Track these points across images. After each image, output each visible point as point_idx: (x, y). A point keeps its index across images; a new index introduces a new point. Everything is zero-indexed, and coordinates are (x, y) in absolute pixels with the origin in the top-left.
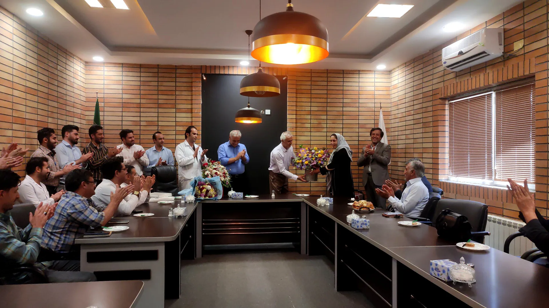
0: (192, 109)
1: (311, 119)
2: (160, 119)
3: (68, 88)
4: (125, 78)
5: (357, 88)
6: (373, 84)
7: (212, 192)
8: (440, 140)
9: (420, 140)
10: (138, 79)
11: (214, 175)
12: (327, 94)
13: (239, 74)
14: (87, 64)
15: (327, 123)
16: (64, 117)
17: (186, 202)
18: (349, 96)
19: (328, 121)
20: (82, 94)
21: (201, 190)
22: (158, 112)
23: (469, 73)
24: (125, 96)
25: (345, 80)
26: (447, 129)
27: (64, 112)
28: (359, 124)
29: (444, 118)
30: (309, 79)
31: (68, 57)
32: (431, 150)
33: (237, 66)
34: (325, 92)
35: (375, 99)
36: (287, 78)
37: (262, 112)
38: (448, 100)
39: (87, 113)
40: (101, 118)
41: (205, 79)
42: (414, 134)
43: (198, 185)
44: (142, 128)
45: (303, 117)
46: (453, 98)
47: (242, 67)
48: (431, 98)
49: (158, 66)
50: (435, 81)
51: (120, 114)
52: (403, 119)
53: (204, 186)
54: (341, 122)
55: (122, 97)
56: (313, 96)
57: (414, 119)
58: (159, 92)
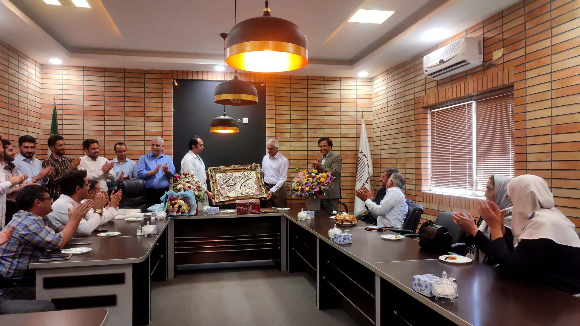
0: (162, 117)
1: (291, 128)
2: (127, 128)
3: (21, 94)
4: (86, 83)
5: (339, 96)
6: (354, 92)
7: (185, 207)
8: (423, 149)
9: (403, 150)
10: (102, 84)
11: (187, 189)
12: (307, 102)
13: (213, 79)
14: (43, 67)
15: (307, 133)
16: (16, 126)
17: (156, 219)
18: (329, 104)
19: (309, 131)
20: (38, 100)
21: (173, 205)
22: (125, 121)
23: (449, 81)
24: (86, 103)
25: (326, 87)
26: (429, 138)
27: (16, 121)
28: (340, 133)
29: (427, 127)
30: (289, 86)
31: (21, 59)
32: (413, 161)
33: (212, 72)
34: (306, 100)
35: (356, 107)
36: (265, 84)
37: (239, 121)
38: (430, 109)
39: (43, 121)
40: (59, 127)
41: (176, 84)
42: (396, 143)
43: (170, 200)
44: (107, 138)
45: (282, 126)
46: (434, 107)
47: (217, 72)
48: (413, 107)
49: (124, 71)
50: (417, 90)
51: (82, 123)
52: (386, 128)
53: (176, 201)
54: (322, 131)
55: (84, 103)
56: (293, 104)
57: (396, 129)
58: (126, 99)
